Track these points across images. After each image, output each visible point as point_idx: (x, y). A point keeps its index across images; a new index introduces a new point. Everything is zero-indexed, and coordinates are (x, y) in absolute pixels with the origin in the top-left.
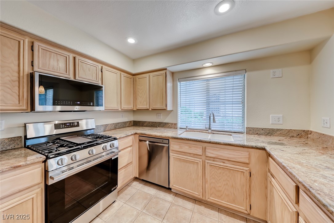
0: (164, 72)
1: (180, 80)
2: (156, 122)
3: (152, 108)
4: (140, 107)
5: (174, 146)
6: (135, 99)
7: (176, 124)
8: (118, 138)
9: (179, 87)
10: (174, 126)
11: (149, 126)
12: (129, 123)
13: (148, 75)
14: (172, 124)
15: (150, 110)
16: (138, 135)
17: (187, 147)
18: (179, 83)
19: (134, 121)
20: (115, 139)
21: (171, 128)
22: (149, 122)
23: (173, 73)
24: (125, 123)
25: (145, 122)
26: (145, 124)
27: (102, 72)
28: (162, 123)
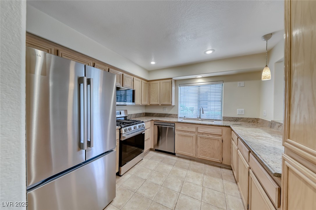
0: (170, 80)
1: (180, 85)
2: (162, 114)
3: (162, 104)
4: (152, 103)
5: (178, 127)
6: (149, 97)
7: (177, 115)
8: (144, 121)
9: (179, 90)
10: (176, 116)
11: (157, 116)
12: (142, 114)
13: (159, 81)
14: (174, 115)
15: (160, 105)
16: (153, 121)
17: (186, 128)
18: (179, 87)
19: (146, 113)
20: (143, 122)
21: (174, 117)
22: (158, 114)
23: (175, 81)
24: (141, 114)
25: (154, 113)
26: (155, 115)
27: (133, 81)
28: (167, 114)
